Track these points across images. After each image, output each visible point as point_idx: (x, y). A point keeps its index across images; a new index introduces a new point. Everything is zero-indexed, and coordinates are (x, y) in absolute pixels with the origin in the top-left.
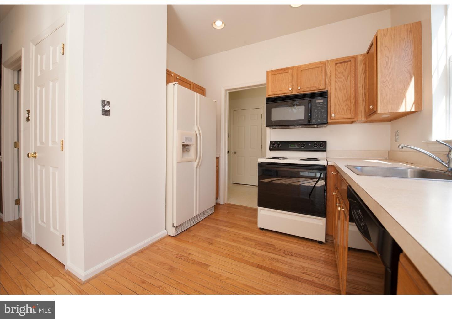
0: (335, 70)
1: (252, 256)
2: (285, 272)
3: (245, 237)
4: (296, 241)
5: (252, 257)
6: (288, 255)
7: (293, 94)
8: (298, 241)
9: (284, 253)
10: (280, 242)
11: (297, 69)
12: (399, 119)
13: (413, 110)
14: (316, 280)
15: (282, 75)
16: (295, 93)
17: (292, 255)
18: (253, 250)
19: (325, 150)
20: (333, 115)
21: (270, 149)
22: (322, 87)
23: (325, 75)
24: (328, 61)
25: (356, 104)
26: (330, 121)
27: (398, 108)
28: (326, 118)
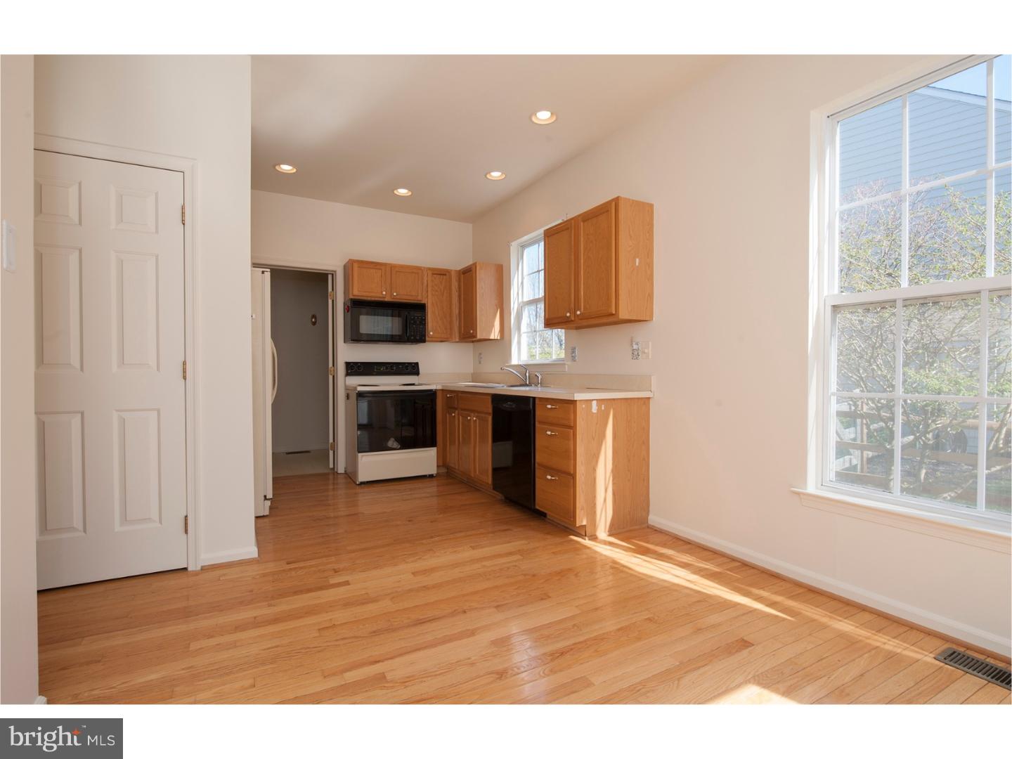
0: (433, 280)
7: (386, 300)
11: (391, 268)
12: (482, 342)
13: (499, 338)
15: (372, 270)
16: (388, 299)
19: (417, 373)
20: (431, 333)
21: (348, 374)
22: (420, 298)
23: (422, 285)
24: (424, 268)
25: (451, 322)
26: (427, 339)
27: (490, 335)
28: (425, 336)
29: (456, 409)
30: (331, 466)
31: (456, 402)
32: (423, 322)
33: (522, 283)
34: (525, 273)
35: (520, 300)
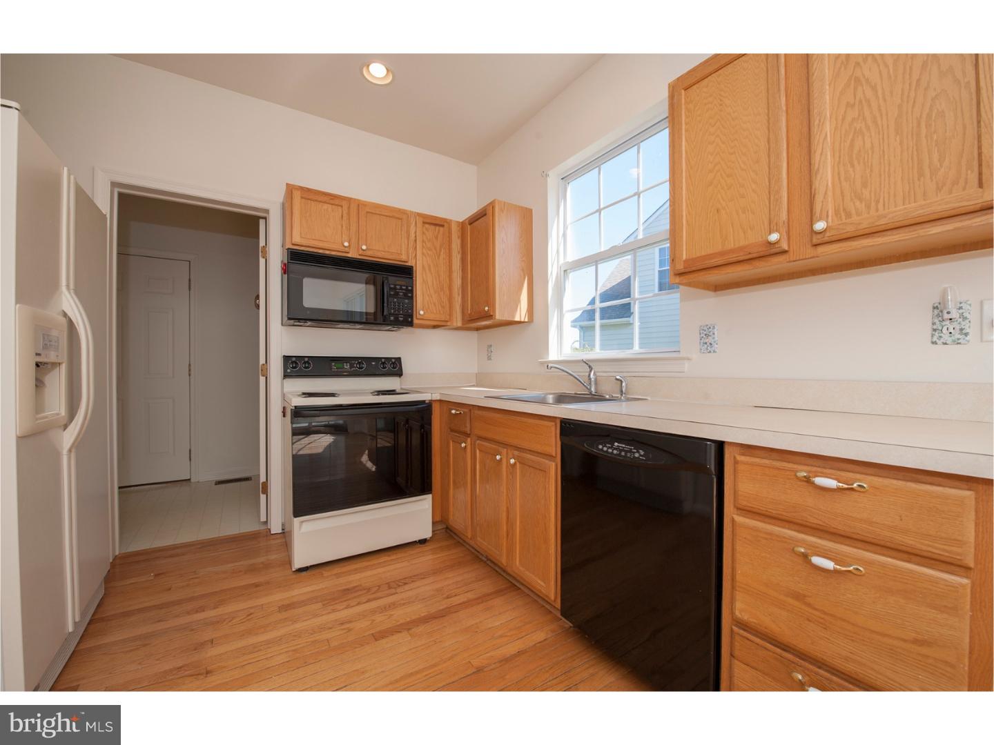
0: (423, 233)
1: (344, 629)
2: (425, 614)
3: (283, 605)
4: (387, 558)
5: (345, 631)
6: (399, 586)
7: (349, 255)
8: (389, 556)
9: (390, 588)
10: (369, 573)
11: (359, 206)
12: (492, 329)
13: (526, 320)
14: (470, 596)
15: (326, 206)
16: (353, 254)
17: (405, 584)
18: (333, 616)
19: (399, 374)
20: (422, 312)
21: (286, 376)
22: (404, 257)
23: (408, 239)
24: (412, 212)
25: (450, 299)
26: (415, 321)
27: (514, 316)
28: (411, 316)
29: (468, 435)
30: (263, 519)
31: (468, 425)
32: (409, 294)
33: (564, 235)
34: (569, 221)
35: (562, 261)
